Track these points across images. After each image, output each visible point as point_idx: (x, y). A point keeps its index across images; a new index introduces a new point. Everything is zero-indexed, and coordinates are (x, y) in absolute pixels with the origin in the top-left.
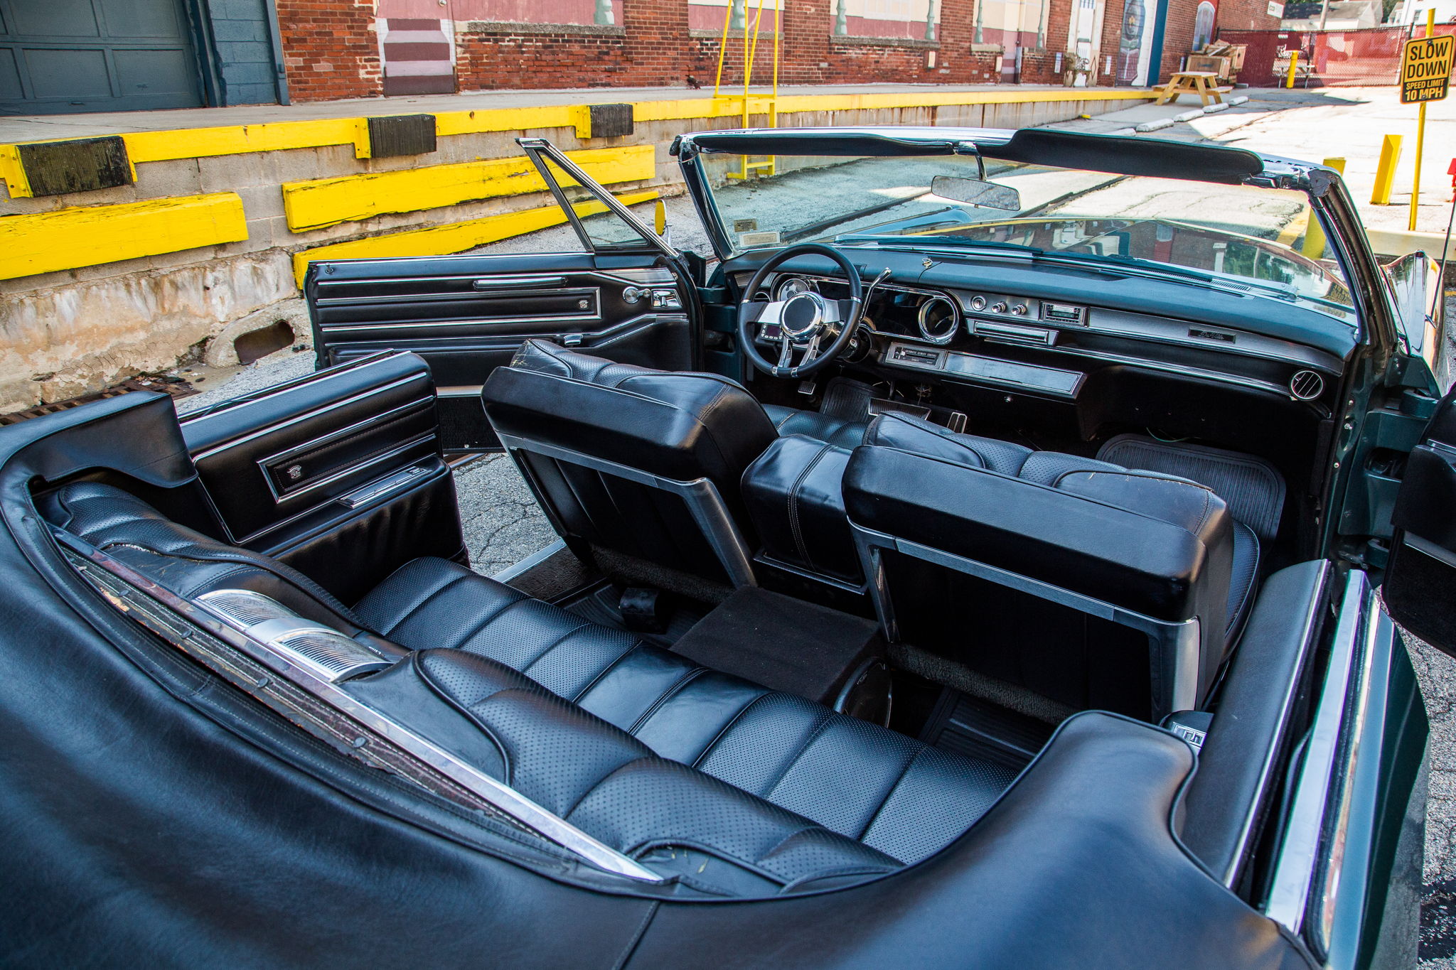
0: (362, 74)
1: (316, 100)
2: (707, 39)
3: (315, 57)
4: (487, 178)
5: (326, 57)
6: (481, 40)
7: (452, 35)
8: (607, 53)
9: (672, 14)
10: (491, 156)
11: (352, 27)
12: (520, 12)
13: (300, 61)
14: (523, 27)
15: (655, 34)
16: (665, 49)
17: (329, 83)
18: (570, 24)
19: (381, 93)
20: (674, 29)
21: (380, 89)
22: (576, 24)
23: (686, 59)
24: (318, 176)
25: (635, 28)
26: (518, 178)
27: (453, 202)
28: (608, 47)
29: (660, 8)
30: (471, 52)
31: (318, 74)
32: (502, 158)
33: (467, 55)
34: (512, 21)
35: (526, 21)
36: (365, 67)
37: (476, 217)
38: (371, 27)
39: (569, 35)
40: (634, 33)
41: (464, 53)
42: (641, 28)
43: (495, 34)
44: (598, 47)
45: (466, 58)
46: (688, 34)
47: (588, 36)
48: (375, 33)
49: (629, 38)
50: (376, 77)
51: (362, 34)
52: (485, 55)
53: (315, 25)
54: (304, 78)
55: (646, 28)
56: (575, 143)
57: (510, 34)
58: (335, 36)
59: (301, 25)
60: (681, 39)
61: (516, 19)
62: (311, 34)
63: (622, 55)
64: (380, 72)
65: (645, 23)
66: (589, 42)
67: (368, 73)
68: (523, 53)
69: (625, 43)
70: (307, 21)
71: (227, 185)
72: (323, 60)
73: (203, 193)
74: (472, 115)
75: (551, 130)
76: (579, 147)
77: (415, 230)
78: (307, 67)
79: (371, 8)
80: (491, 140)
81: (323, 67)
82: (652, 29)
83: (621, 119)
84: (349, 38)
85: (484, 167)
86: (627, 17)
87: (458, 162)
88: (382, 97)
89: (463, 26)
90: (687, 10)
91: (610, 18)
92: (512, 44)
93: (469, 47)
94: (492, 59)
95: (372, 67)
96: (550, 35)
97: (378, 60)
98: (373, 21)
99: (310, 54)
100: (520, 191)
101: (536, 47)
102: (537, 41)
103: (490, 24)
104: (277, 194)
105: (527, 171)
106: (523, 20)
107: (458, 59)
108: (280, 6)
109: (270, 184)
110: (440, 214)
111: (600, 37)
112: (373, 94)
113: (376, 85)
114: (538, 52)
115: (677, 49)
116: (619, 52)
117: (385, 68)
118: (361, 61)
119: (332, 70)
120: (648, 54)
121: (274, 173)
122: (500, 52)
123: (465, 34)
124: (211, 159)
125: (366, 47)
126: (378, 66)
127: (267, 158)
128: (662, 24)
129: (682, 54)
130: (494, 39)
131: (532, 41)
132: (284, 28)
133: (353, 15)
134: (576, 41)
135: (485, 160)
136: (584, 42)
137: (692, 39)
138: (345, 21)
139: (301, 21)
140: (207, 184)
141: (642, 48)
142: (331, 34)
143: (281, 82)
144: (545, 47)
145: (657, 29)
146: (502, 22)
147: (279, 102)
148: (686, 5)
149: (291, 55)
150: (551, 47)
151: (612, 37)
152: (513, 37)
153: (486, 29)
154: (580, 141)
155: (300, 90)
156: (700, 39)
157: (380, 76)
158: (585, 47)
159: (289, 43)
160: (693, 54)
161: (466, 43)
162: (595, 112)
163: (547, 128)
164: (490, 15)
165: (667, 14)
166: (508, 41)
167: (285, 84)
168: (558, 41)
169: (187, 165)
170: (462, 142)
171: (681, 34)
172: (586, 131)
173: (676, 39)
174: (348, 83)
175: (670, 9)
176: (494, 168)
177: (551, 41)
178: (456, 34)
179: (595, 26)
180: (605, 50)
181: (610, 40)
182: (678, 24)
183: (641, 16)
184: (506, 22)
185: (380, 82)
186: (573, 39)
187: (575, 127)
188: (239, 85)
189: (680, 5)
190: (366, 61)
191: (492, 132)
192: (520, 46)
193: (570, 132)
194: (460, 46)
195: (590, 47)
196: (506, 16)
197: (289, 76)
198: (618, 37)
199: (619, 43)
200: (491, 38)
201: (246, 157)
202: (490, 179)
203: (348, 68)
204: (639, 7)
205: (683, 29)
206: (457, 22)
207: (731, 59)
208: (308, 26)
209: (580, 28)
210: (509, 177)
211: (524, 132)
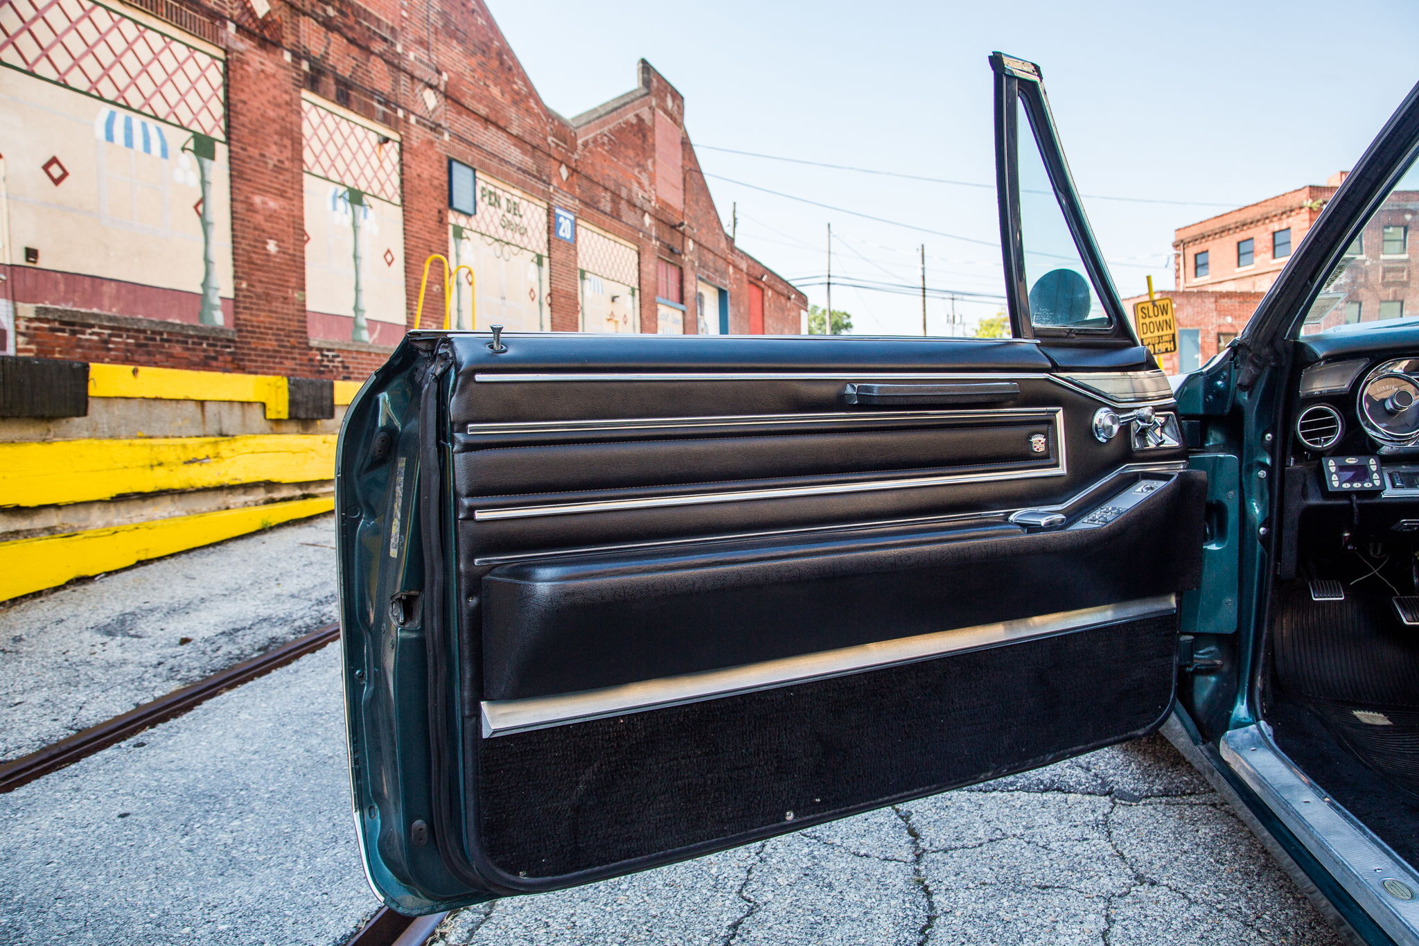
2: (329, 350)
4: (155, 463)
6: (53, 330)
7: (11, 320)
8: (215, 359)
9: (289, 320)
10: (157, 433)
12: (106, 301)
14: (110, 319)
15: (270, 340)
16: (281, 358)
18: (170, 320)
20: (292, 337)
22: (178, 321)
23: (304, 371)
25: (248, 331)
26: (196, 465)
27: (106, 495)
28: (216, 352)
29: (276, 312)
30: (38, 344)
32: (173, 437)
33: (33, 347)
34: (95, 310)
35: (114, 312)
37: (136, 520)
39: (169, 333)
40: (246, 337)
41: (28, 343)
42: (254, 332)
43: (73, 324)
44: (205, 351)
45: (30, 351)
46: (307, 344)
47: (192, 337)
49: (241, 342)
52: (57, 349)
55: (261, 333)
56: (264, 425)
57: (92, 326)
60: (299, 348)
61: (100, 308)
63: (233, 361)
65: (259, 327)
66: (194, 343)
68: (110, 350)
69: (236, 348)
74: (135, 373)
75: (236, 404)
76: (269, 431)
77: (43, 536)
80: (159, 409)
82: (267, 334)
83: (322, 398)
85: (152, 447)
86: (239, 319)
87: (111, 437)
89: (28, 310)
90: (305, 317)
91: (219, 319)
92: (95, 338)
93: (35, 336)
94: (68, 353)
96: (144, 331)
100: (199, 485)
101: (127, 344)
102: (128, 337)
103: (66, 311)
105: (208, 457)
106: (110, 311)
107: (18, 350)
110: (82, 513)
111: (206, 338)
114: (129, 351)
115: (294, 359)
116: (229, 358)
120: (263, 362)
122: (80, 347)
123: (30, 320)
128: (278, 329)
129: (301, 365)
130: (71, 330)
131: (121, 336)
134: (178, 342)
135: (151, 437)
136: (187, 343)
137: (311, 349)
141: (256, 355)
144: (138, 345)
145: (273, 334)
146: (83, 310)
148: (304, 311)
150: (146, 345)
151: (221, 340)
152: (96, 330)
153: (60, 316)
154: (269, 423)
156: (320, 350)
158: (188, 349)
160: (313, 366)
161: (31, 332)
162: (294, 385)
163: (231, 402)
164: (66, 301)
165: (283, 319)
166: (91, 334)
168: (154, 340)
170: (119, 409)
171: (300, 343)
172: (280, 408)
173: (293, 347)
175: (288, 314)
176: (168, 449)
177: (146, 338)
178: (17, 318)
179: (202, 325)
180: (213, 354)
181: (219, 343)
182: (296, 332)
183: (254, 319)
184: (88, 311)
186: (174, 338)
187: (264, 405)
189: (298, 310)
191: (161, 399)
192: (106, 342)
193: (258, 410)
194: (23, 334)
195: (194, 350)
196: (88, 303)
198: (229, 340)
199: (229, 347)
200: (67, 328)
202: (160, 464)
204: (251, 309)
205: (301, 337)
206: (19, 304)
207: (353, 373)
209: (182, 326)
210: (185, 463)
211: (202, 403)
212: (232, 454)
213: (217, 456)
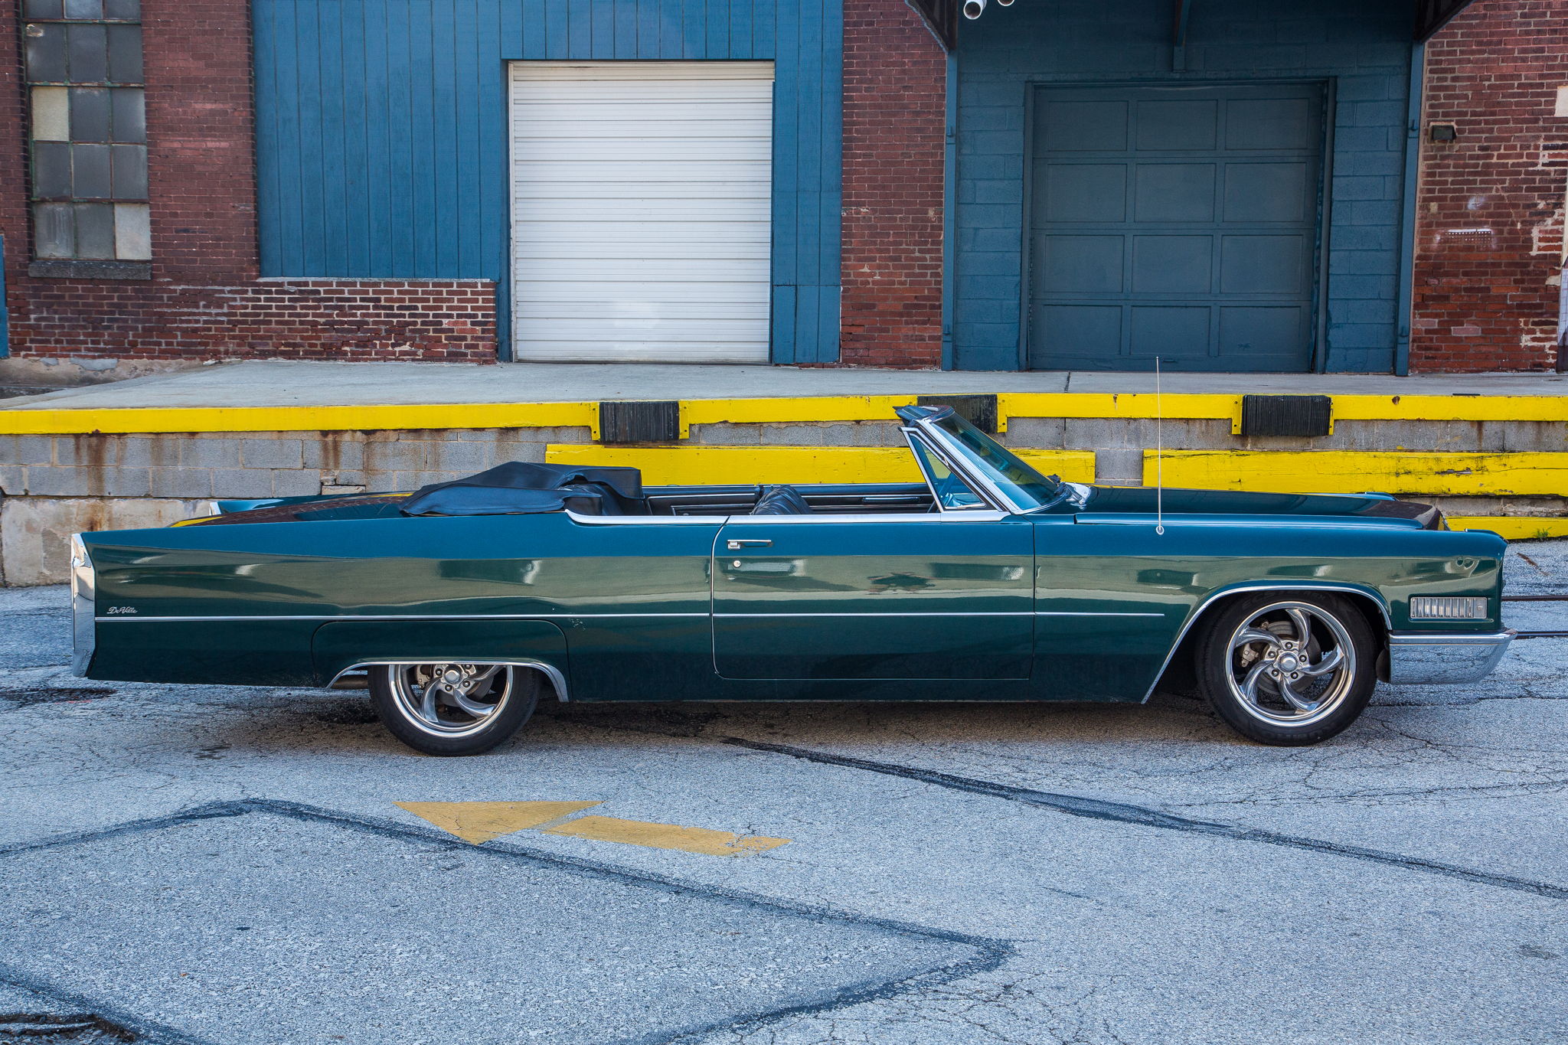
0: (1526, 341)
1: (1447, 372)
3: (1457, 319)
4: (1402, 471)
5: (1473, 318)
10: (1419, 447)
11: (1522, 281)
13: (1435, 323)
17: (1472, 351)
19: (1551, 366)
21: (1551, 360)
24: (1185, 447)
26: (1452, 476)
31: (1458, 340)
32: (1436, 451)
36: (1530, 332)
38: (1552, 281)
48: (1557, 289)
50: (1548, 345)
51: (1536, 290)
53: (1465, 279)
54: (1435, 343)
58: (1493, 292)
59: (1444, 280)
62: (1457, 290)
64: (1555, 339)
67: (1534, 340)
70: (1456, 275)
71: (1089, 445)
72: (1468, 322)
73: (1064, 448)
74: (1395, 400)
78: (1444, 330)
79: (1559, 257)
80: (1421, 429)
81: (1468, 330)
84: (1512, 294)
85: (1405, 459)
88: (1551, 372)
95: (1542, 331)
97: (1556, 324)
98: (1558, 273)
99: (1449, 314)
104: (1137, 458)
105: (1467, 470)
108: (1419, 257)
109: (1133, 448)
112: (1538, 367)
113: (1547, 356)
117: (1565, 334)
118: (1526, 324)
119: (1480, 334)
121: (1138, 439)
124: (1078, 421)
125: (1540, 306)
126: (1554, 331)
127: (1133, 425)
132: (1419, 283)
133: (1527, 265)
135: (1411, 450)
138: (1513, 274)
139: (1446, 274)
140: (1070, 442)
142: (1488, 289)
143: (1400, 348)
147: (1394, 373)
149: (1422, 316)
155: (1427, 358)
157: (1555, 343)
159: (1422, 304)
167: (1408, 348)
169: (1054, 423)
170: (1378, 429)
174: (1501, 351)
176: (1417, 461)
185: (1552, 352)
188: (1347, 349)
190: (1535, 323)
191: (1427, 420)
197: (1414, 341)
201: (1112, 422)
202: (1408, 473)
203: (1504, 332)
208: (1455, 281)
210: (1437, 473)
211: (1480, 423)
212: (1503, 468)
213: (1482, 470)
